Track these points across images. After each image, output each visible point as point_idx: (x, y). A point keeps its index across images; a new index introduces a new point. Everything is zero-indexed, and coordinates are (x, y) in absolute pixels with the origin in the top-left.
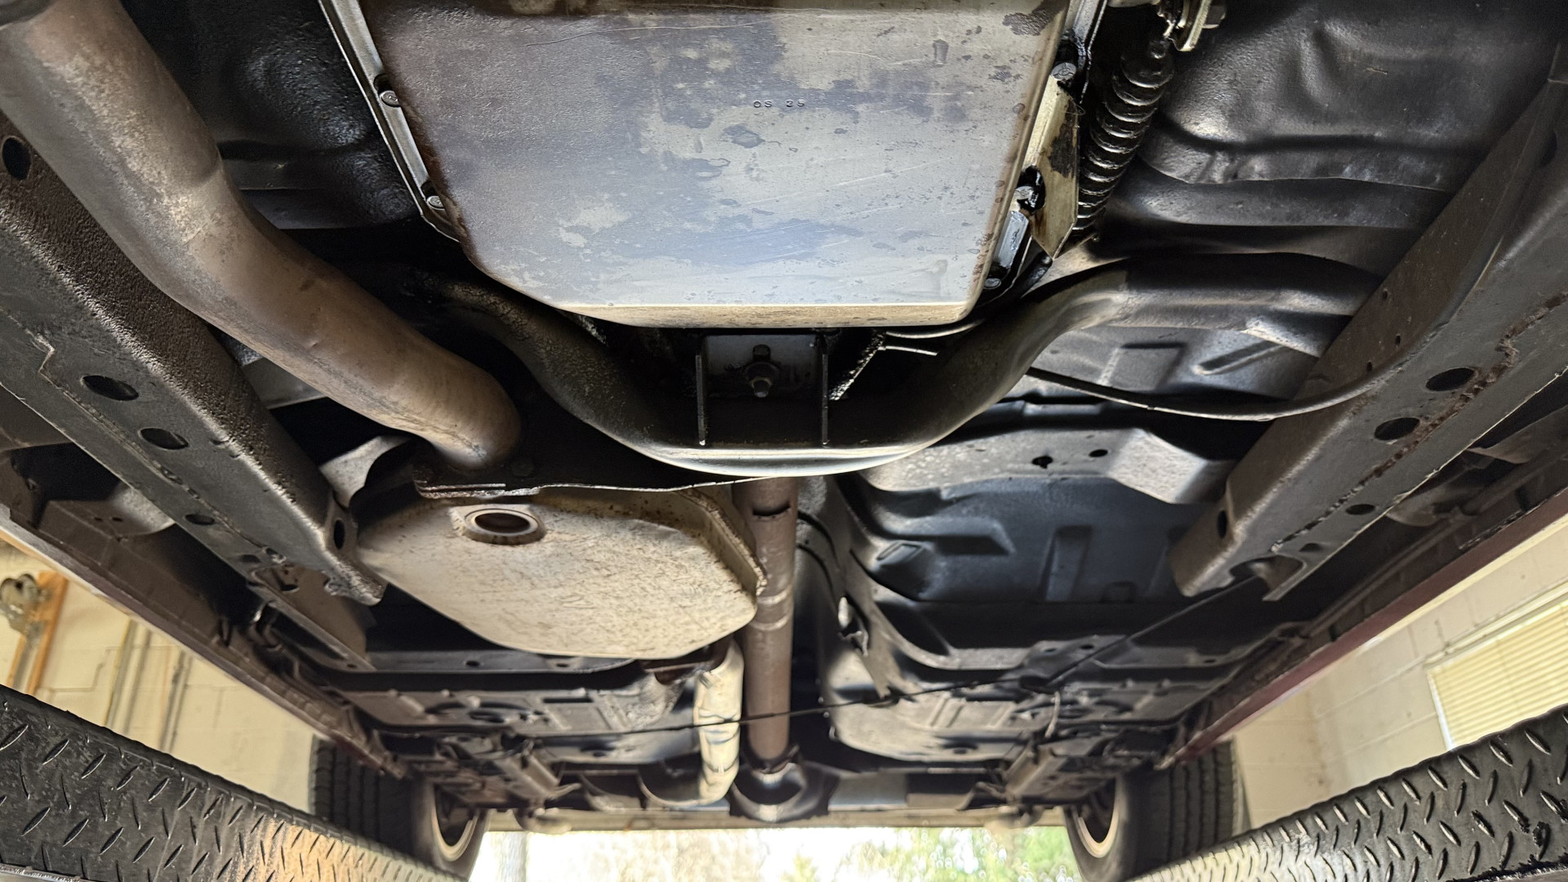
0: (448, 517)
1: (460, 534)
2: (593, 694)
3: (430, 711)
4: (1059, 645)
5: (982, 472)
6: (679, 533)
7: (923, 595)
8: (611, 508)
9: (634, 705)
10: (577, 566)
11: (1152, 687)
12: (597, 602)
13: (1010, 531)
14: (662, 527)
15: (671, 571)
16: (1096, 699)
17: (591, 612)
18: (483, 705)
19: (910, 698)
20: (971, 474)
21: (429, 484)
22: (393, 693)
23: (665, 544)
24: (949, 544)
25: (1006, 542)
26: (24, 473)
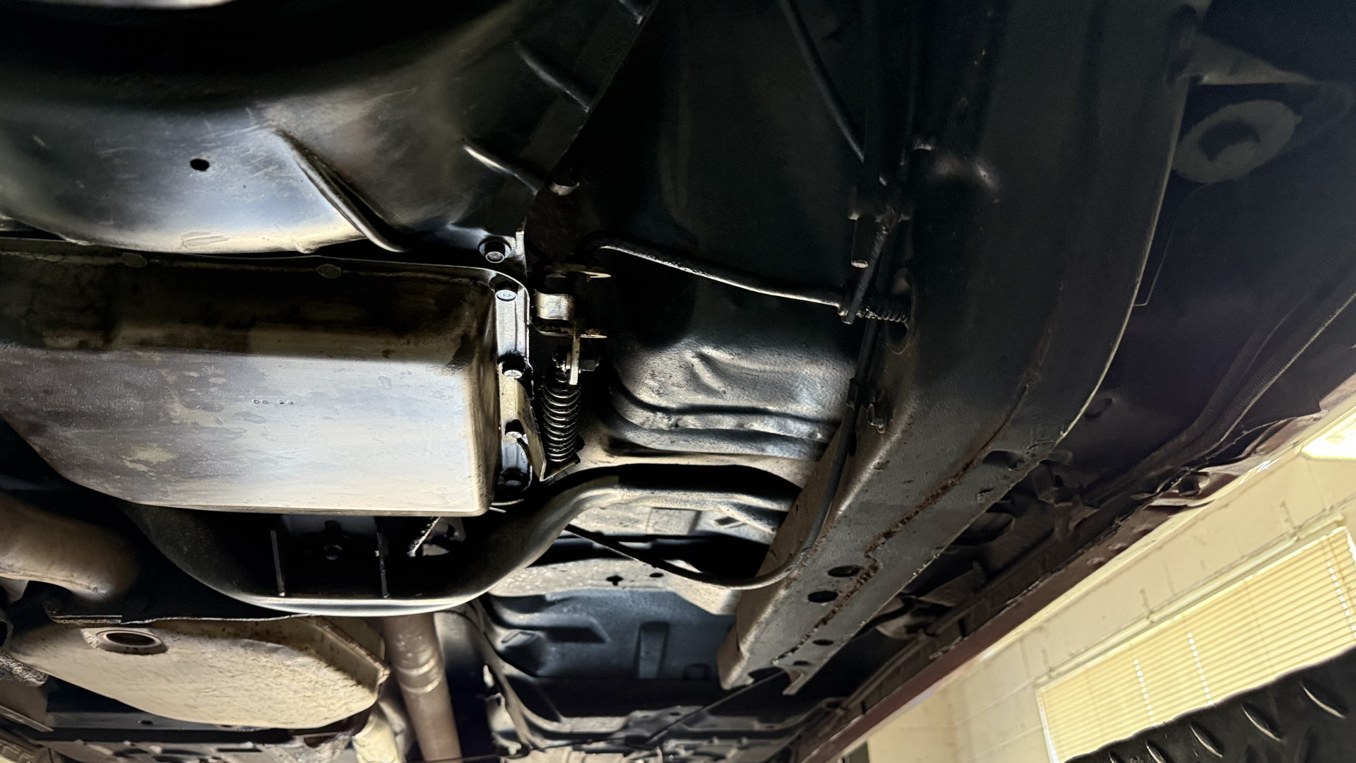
0: (80, 635)
1: (95, 647)
2: (259, 746)
3: (118, 754)
4: (652, 714)
5: (570, 585)
6: (287, 649)
7: (540, 672)
8: (224, 630)
9: (300, 754)
10: (203, 670)
11: (734, 743)
12: (230, 692)
13: (605, 625)
14: (270, 645)
15: (287, 674)
16: (690, 752)
17: (227, 699)
18: (165, 751)
19: (543, 750)
20: (561, 586)
21: (59, 614)
22: (79, 742)
23: (275, 656)
24: (558, 634)
25: (603, 633)
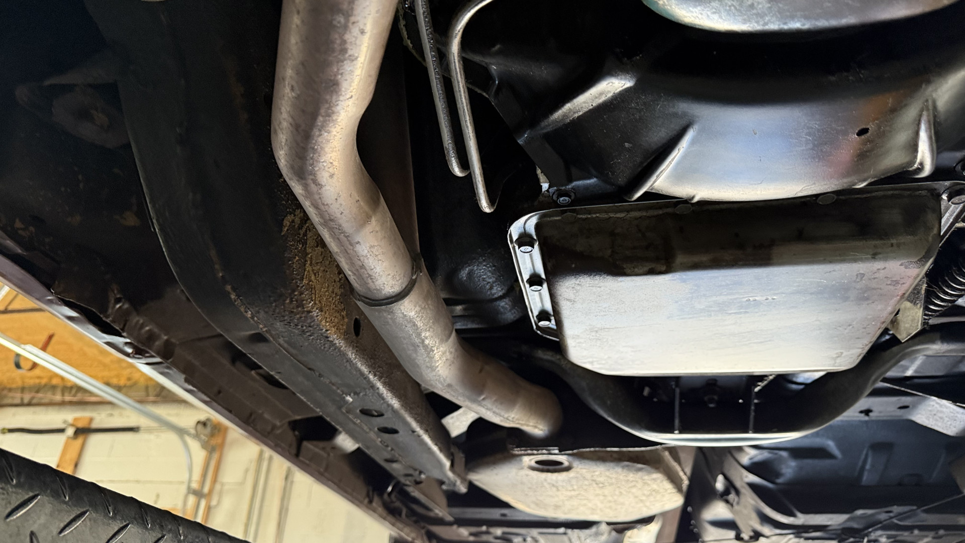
0: (521, 460)
1: (525, 468)
2: (569, 531)
3: (471, 534)
4: (869, 512)
6: (649, 468)
7: (779, 481)
10: (586, 483)
11: (932, 534)
12: (591, 497)
13: (839, 446)
14: (640, 466)
15: (640, 485)
16: (891, 540)
17: (585, 502)
18: (504, 533)
19: (767, 537)
21: (516, 447)
22: (455, 527)
23: (640, 474)
24: (797, 452)
25: (835, 451)
26: (294, 429)
